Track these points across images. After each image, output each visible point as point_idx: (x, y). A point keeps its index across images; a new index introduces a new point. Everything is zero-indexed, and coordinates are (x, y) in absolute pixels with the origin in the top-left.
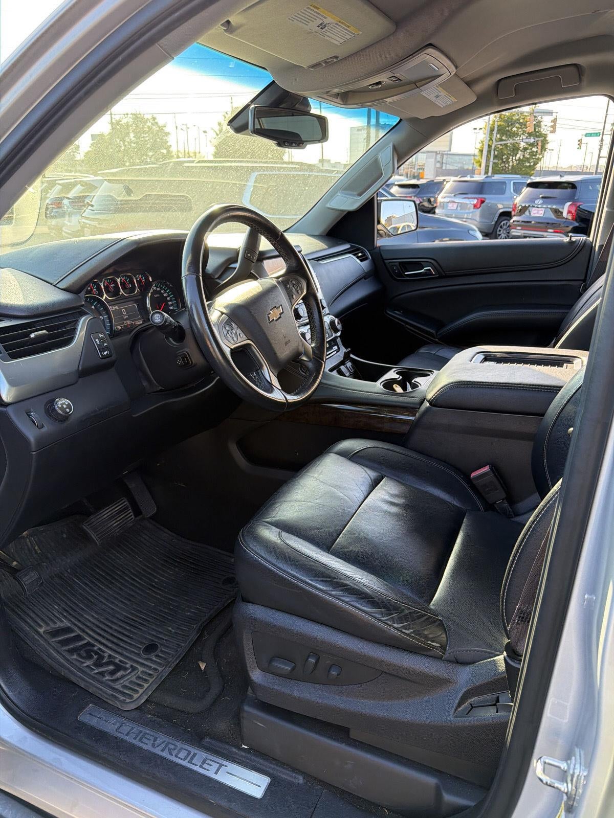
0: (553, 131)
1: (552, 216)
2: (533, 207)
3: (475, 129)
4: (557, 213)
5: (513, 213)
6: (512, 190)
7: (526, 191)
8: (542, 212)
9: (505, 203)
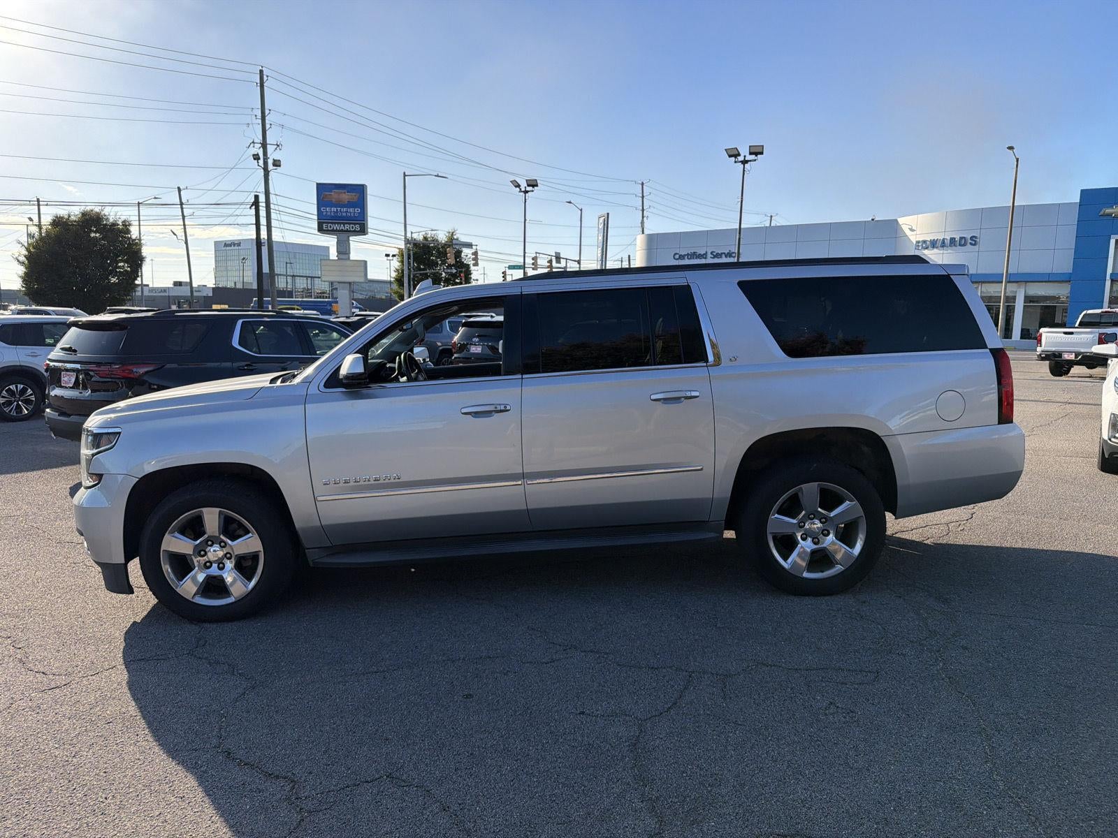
0: (476, 264)
1: (488, 352)
2: (471, 344)
3: (387, 255)
4: (494, 349)
5: (454, 350)
6: (448, 329)
7: (461, 330)
8: (480, 349)
9: (443, 341)
